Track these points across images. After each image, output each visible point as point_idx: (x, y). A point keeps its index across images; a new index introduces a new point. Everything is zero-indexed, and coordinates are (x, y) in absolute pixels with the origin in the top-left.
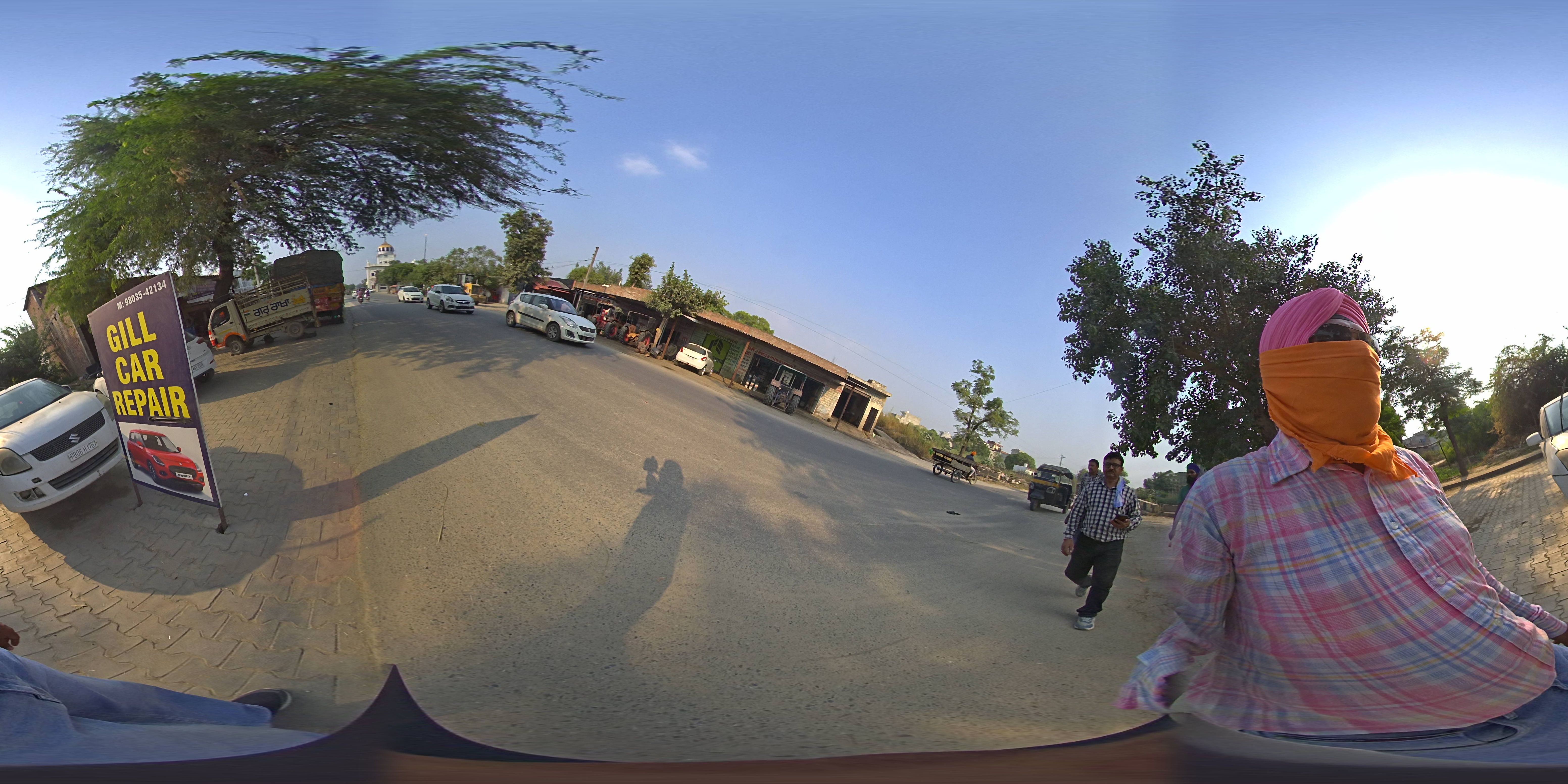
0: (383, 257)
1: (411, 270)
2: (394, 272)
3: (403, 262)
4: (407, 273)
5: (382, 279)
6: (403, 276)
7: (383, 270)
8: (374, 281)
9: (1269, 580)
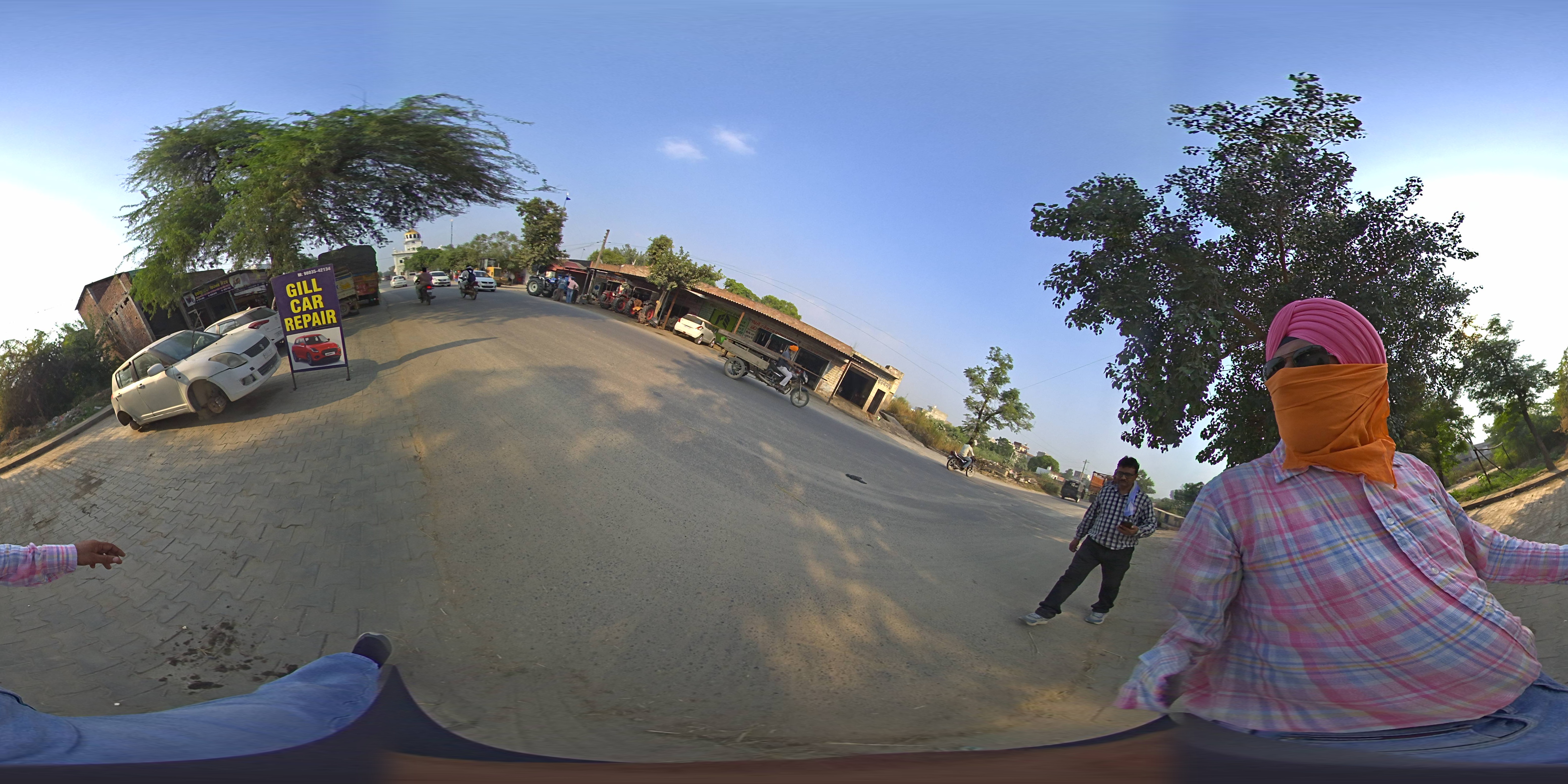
0: (411, 243)
1: (438, 256)
2: (421, 259)
3: (430, 248)
4: (434, 259)
5: (411, 266)
6: (430, 261)
7: (411, 257)
8: (403, 268)
9: (1280, 573)
